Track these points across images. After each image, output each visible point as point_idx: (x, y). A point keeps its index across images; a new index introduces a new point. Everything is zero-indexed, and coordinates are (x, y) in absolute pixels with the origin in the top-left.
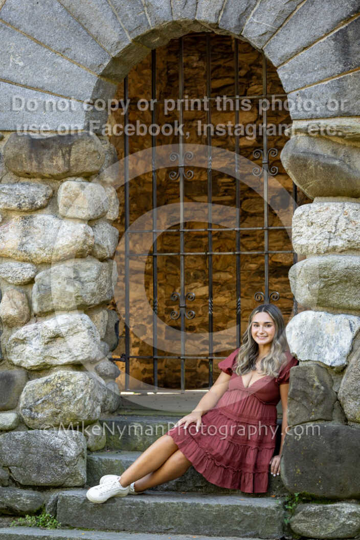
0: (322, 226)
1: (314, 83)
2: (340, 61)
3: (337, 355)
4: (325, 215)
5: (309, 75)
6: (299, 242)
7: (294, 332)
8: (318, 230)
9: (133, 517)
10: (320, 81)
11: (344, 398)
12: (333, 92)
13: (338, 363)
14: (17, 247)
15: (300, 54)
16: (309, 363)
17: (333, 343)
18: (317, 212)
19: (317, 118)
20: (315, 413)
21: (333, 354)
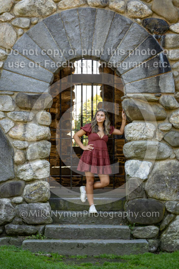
0: (138, 131)
1: (135, 81)
2: (145, 74)
3: (145, 175)
4: (140, 127)
5: (133, 78)
6: (130, 136)
7: (128, 167)
8: (137, 132)
9: (75, 234)
10: (137, 80)
11: (148, 190)
12: (142, 84)
13: (145, 178)
14: (22, 135)
15: (130, 71)
16: (135, 178)
17: (143, 171)
18: (137, 126)
19: (136, 93)
20: (139, 195)
21: (143, 175)
